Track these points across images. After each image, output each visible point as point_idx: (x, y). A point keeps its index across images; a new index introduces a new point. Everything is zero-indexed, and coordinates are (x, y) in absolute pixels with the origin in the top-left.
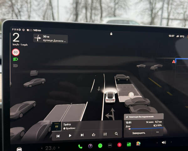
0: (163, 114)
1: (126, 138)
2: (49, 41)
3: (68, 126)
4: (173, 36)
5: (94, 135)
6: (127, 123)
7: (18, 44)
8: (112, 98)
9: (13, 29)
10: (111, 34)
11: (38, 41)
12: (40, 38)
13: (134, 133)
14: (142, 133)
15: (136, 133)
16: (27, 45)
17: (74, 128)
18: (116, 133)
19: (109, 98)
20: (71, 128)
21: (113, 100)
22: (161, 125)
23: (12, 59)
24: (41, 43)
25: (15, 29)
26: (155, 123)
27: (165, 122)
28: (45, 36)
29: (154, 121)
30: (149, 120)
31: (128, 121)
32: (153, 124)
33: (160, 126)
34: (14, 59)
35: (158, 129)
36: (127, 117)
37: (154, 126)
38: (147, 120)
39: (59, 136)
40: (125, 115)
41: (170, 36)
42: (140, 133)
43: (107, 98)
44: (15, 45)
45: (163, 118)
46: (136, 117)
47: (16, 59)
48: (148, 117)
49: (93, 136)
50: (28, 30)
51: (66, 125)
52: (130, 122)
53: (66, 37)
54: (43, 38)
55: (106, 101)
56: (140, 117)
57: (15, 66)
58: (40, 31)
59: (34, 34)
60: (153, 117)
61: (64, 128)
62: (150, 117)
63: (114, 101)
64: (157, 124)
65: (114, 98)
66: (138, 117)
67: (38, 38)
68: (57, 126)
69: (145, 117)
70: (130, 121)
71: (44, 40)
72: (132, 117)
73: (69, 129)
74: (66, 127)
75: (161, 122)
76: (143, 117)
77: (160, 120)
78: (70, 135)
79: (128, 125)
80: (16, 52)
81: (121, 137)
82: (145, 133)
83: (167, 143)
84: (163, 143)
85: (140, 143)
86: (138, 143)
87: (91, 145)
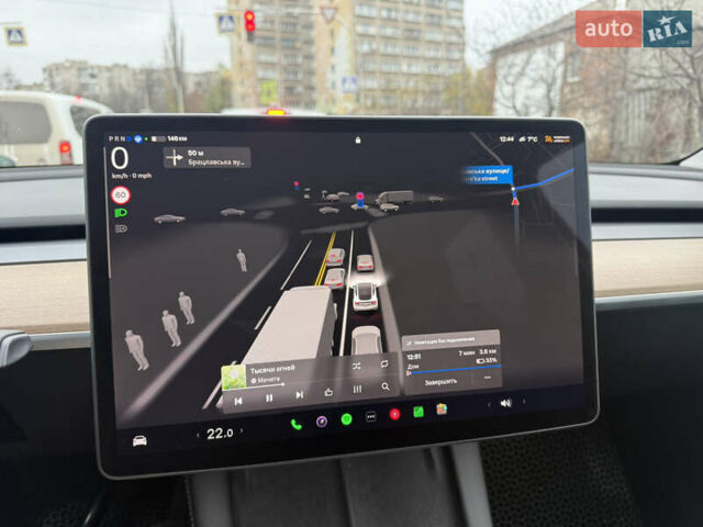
0: (497, 332)
1: (409, 396)
2: (199, 163)
3: (263, 376)
4: (511, 139)
5: (328, 393)
6: (410, 357)
7: (125, 176)
8: (369, 297)
9: (111, 138)
10: (358, 141)
11: (175, 164)
12: (180, 157)
13: (428, 383)
14: (448, 382)
15: (434, 383)
16: (149, 175)
18: (385, 386)
19: (362, 298)
21: (373, 303)
22: (495, 360)
23: (112, 213)
24: (184, 171)
25: (117, 138)
26: (478, 356)
27: (504, 349)
28: (191, 153)
29: (476, 349)
31: (413, 353)
32: (473, 358)
33: (493, 363)
34: (118, 213)
35: (487, 368)
36: (410, 343)
37: (478, 361)
38: (459, 349)
39: (240, 401)
40: (403, 338)
41: (503, 139)
42: (444, 382)
43: (356, 299)
44: (118, 176)
45: (498, 342)
46: (432, 342)
47: (123, 212)
48: (460, 340)
49: (326, 395)
50: (154, 139)
52: (417, 356)
53: (246, 151)
54: (187, 157)
55: (356, 307)
56: (441, 341)
57: (121, 229)
59: (165, 149)
60: (473, 339)
62: (465, 340)
63: (376, 306)
64: (485, 356)
65: (374, 298)
66: (436, 342)
67: (175, 158)
69: (453, 341)
70: (417, 352)
71: (190, 162)
72: (422, 343)
75: (494, 352)
76: (449, 341)
77: (489, 347)
79: (414, 362)
80: (121, 195)
81: (397, 394)
82: (455, 381)
83: (513, 404)
84: (503, 403)
85: (445, 408)
86: (442, 409)
87: (322, 419)
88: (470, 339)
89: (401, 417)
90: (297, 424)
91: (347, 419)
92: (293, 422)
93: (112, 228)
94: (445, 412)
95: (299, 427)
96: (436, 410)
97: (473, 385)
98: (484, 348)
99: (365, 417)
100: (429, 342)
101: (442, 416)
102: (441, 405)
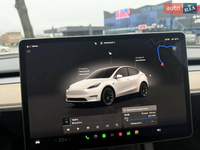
0: (155, 106)
1: (125, 128)
3: (76, 121)
6: (125, 115)
13: (132, 124)
14: (139, 123)
15: (134, 124)
17: (81, 123)
18: (117, 125)
20: (78, 123)
22: (155, 115)
26: (149, 114)
27: (158, 112)
29: (148, 112)
30: (144, 112)
31: (127, 113)
32: (147, 115)
33: (154, 116)
35: (152, 119)
36: (125, 110)
37: (149, 116)
38: (142, 112)
39: (69, 130)
40: (123, 108)
42: (137, 123)
45: (156, 109)
46: (133, 110)
48: (143, 109)
49: (97, 128)
51: (74, 120)
52: (129, 115)
56: (136, 109)
60: (147, 108)
61: (73, 123)
64: (151, 114)
66: (134, 110)
68: (67, 122)
69: (140, 109)
72: (129, 110)
73: (77, 123)
74: (74, 122)
75: (155, 113)
76: (138, 109)
77: (153, 111)
78: (78, 129)
79: (127, 117)
81: (121, 127)
82: (141, 123)
83: (161, 130)
84: (158, 130)
85: (138, 132)
86: (137, 132)
87: (96, 136)
88: (146, 109)
89: (122, 135)
90: (88, 137)
91: (104, 136)
92: (86, 137)
94: (138, 133)
97: (147, 124)
98: (151, 111)
99: (110, 135)
100: (132, 110)
101: (137, 135)
102: (136, 131)
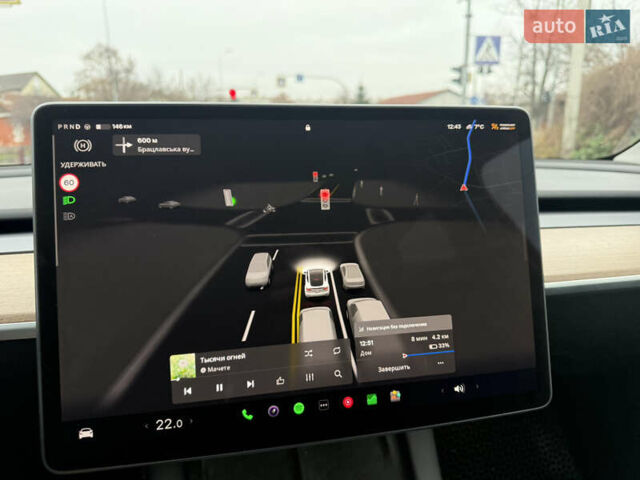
0: (449, 317)
1: (361, 384)
2: (149, 150)
3: (213, 365)
4: (458, 127)
5: (280, 381)
6: (363, 344)
8: (321, 283)
9: (60, 126)
10: (308, 128)
11: (124, 151)
12: (129, 145)
13: (382, 370)
14: (402, 368)
15: (387, 369)
18: (337, 373)
19: (313, 284)
21: (325, 289)
22: (447, 345)
23: (60, 201)
24: (133, 157)
25: (66, 126)
26: (431, 341)
27: (455, 334)
28: (140, 140)
29: (429, 334)
30: (417, 335)
31: (366, 339)
32: (425, 344)
33: (446, 349)
34: (66, 201)
35: (440, 355)
36: (362, 330)
37: (431, 347)
38: (412, 335)
39: (190, 391)
40: (356, 324)
41: (450, 127)
42: (397, 369)
43: (308, 285)
45: (450, 327)
46: (385, 328)
47: (71, 200)
48: (413, 325)
49: (278, 384)
50: (98, 127)
51: (206, 361)
52: (370, 343)
53: (196, 138)
54: (136, 145)
55: (307, 294)
57: (69, 216)
58: (130, 127)
59: (115, 137)
60: (425, 324)
61: (203, 370)
62: (417, 325)
63: (327, 292)
64: (437, 342)
65: (326, 284)
66: (388, 327)
67: (124, 146)
69: (405, 326)
70: (370, 338)
71: (140, 150)
72: (374, 329)
73: (217, 369)
75: (447, 337)
76: (401, 326)
77: (442, 333)
79: (367, 349)
80: (70, 183)
81: (350, 382)
82: (409, 368)
83: (466, 389)
84: (457, 389)
85: (399, 395)
86: (395, 395)
87: (274, 409)
88: (422, 325)
89: (354, 405)
90: (248, 414)
91: (299, 408)
92: (244, 412)
93: (60, 216)
94: (399, 399)
95: (250, 417)
96: (390, 397)
97: (426, 371)
98: (436, 333)
99: (318, 406)
100: (381, 328)
101: (396, 403)
102: (394, 392)
